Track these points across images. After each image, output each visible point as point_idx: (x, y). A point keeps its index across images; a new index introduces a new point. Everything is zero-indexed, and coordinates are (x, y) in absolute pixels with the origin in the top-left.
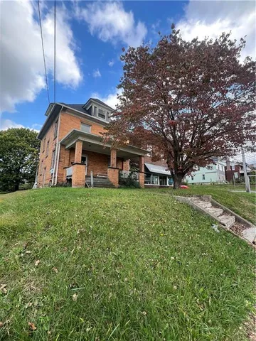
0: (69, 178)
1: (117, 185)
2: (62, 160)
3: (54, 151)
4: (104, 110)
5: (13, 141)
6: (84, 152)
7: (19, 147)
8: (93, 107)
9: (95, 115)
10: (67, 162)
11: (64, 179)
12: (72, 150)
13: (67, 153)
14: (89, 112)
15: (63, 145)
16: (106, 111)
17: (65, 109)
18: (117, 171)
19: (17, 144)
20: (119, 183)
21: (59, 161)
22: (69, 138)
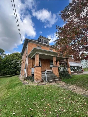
0: (33, 74)
1: (58, 76)
2: (29, 64)
3: (26, 60)
4: (46, 40)
5: (13, 57)
6: (40, 59)
7: (16, 59)
8: (42, 39)
9: (42, 42)
10: (31, 65)
11: (31, 74)
12: (34, 59)
13: (32, 61)
14: (40, 41)
15: (29, 57)
16: (47, 40)
17: (30, 41)
18: (57, 68)
19: (15, 58)
20: (59, 75)
21: (28, 65)
22: (32, 53)
